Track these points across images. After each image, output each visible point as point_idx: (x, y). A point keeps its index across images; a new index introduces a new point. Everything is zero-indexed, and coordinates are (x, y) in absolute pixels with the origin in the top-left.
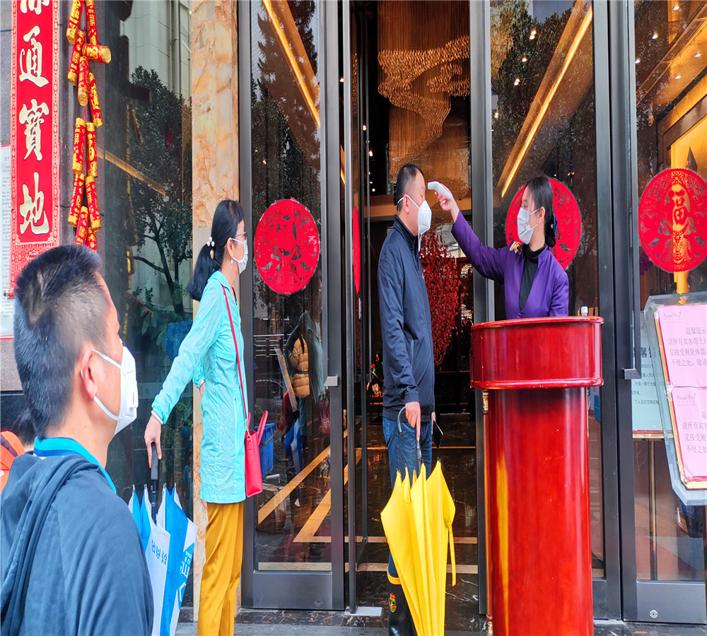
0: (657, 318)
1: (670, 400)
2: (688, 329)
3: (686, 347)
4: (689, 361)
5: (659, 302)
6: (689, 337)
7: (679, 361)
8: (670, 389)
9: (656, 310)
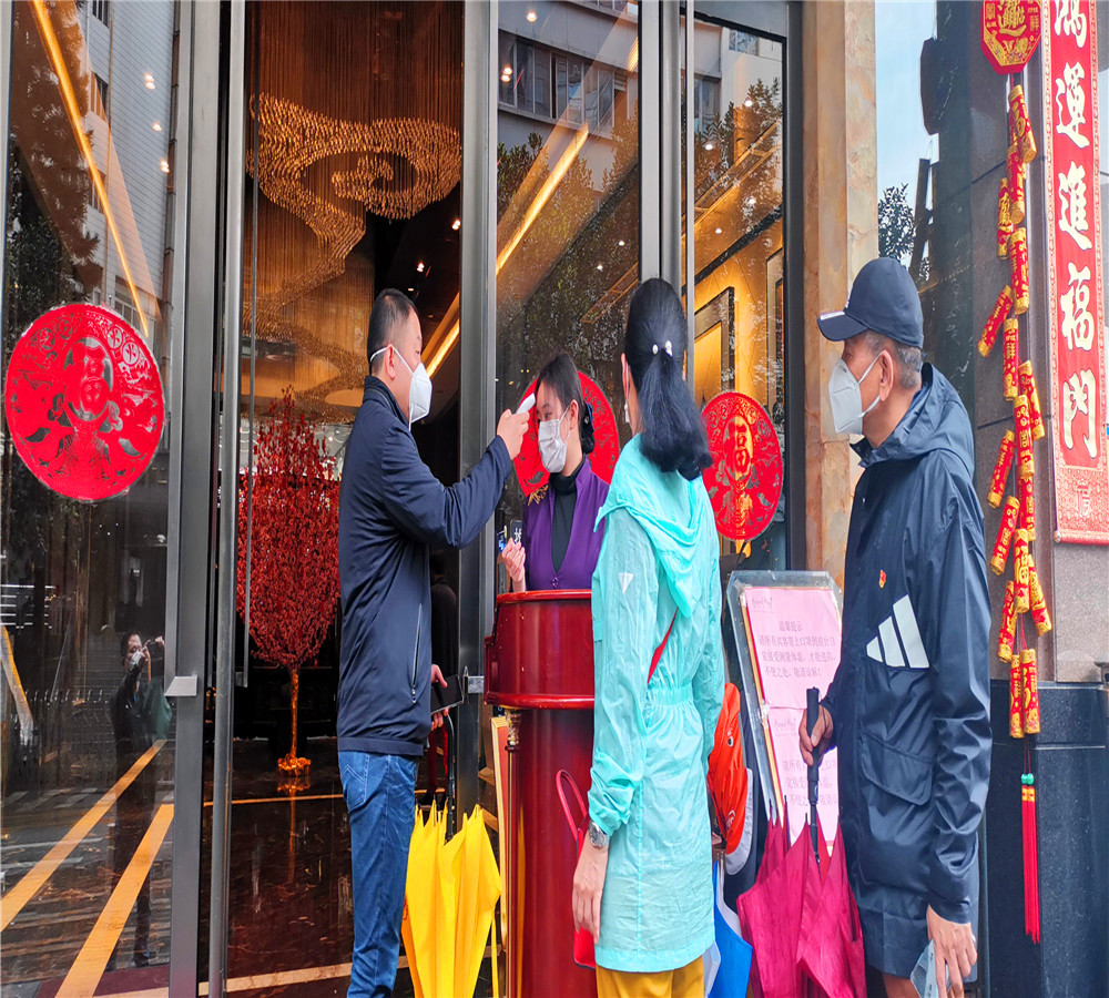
0: (744, 604)
1: (766, 728)
2: (781, 623)
3: (782, 649)
4: (784, 670)
5: (743, 580)
6: (782, 634)
7: (773, 670)
8: (765, 709)
9: (742, 591)
